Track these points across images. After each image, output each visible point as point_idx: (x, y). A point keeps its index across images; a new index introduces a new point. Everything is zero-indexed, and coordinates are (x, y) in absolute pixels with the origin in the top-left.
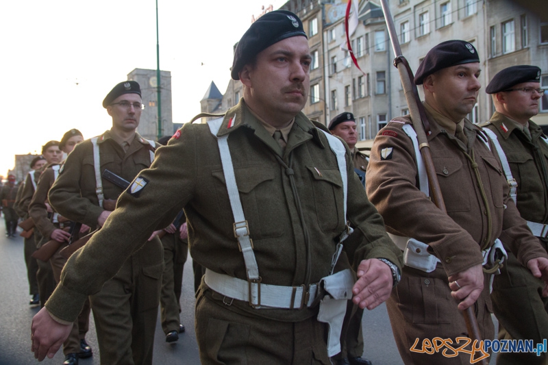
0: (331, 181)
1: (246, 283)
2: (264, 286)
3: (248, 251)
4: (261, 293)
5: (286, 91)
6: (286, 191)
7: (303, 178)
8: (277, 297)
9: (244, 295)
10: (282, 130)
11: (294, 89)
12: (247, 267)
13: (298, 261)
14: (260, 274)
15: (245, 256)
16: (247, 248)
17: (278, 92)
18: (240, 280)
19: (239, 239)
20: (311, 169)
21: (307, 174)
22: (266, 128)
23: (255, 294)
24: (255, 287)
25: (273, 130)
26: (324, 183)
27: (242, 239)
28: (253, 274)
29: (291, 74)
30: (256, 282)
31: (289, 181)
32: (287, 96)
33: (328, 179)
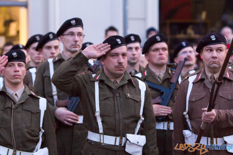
0: (134, 99)
1: (99, 135)
2: (105, 136)
3: (99, 122)
4: (104, 139)
5: (116, 67)
6: (115, 102)
7: (123, 97)
8: (110, 140)
9: (98, 139)
10: (116, 80)
11: (119, 67)
12: (99, 128)
13: (116, 127)
14: (104, 131)
15: (98, 124)
16: (99, 121)
17: (113, 68)
18: (97, 134)
19: (97, 117)
20: (126, 94)
21: (124, 96)
22: (110, 79)
23: (102, 139)
24: (102, 136)
25: (113, 80)
26: (130, 100)
27: (98, 117)
28: (101, 131)
29: (118, 61)
30: (102, 134)
31: (117, 99)
32: (117, 69)
33: (132, 98)
